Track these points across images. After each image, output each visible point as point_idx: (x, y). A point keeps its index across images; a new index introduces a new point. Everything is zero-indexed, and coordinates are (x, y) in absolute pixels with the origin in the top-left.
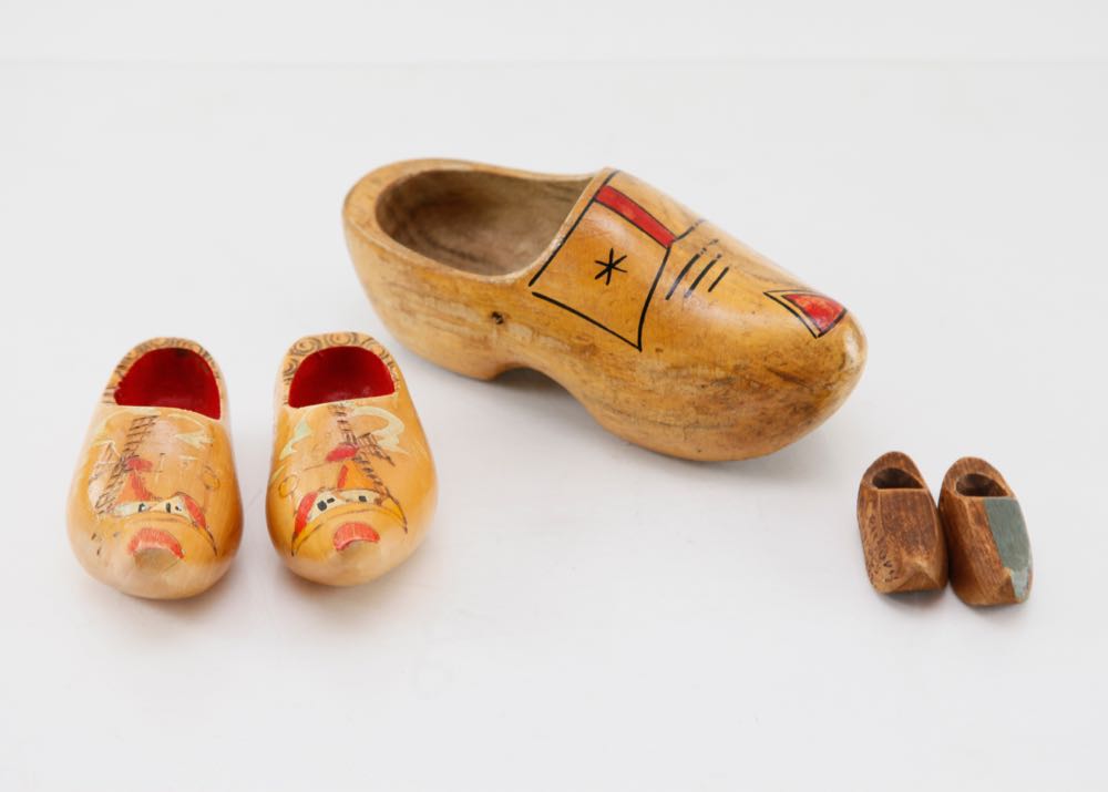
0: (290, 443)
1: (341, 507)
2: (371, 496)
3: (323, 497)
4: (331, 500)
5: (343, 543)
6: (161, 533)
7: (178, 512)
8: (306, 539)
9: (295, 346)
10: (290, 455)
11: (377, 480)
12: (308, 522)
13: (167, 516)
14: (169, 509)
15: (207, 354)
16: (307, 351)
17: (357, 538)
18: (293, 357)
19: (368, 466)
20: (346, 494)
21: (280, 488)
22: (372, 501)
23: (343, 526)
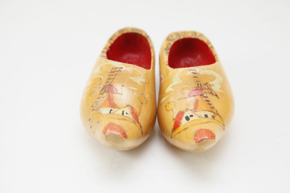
0: (171, 86)
1: (197, 120)
2: (210, 115)
3: (188, 114)
4: (192, 116)
5: (200, 139)
6: (118, 126)
7: (127, 115)
8: (179, 133)
9: (169, 36)
10: (171, 91)
11: (212, 106)
12: (180, 125)
13: (122, 117)
14: (123, 114)
15: (148, 37)
16: (174, 39)
17: (206, 137)
18: (169, 42)
19: (207, 99)
20: (198, 113)
21: (166, 106)
22: (211, 117)
23: (199, 131)
